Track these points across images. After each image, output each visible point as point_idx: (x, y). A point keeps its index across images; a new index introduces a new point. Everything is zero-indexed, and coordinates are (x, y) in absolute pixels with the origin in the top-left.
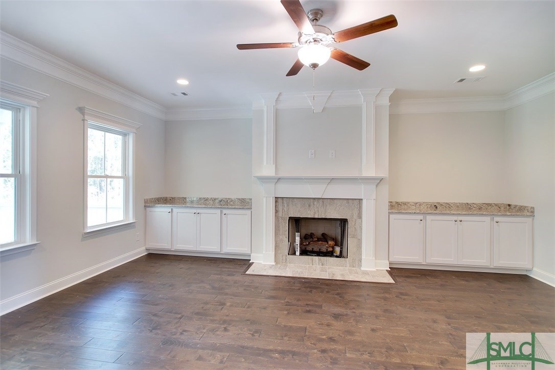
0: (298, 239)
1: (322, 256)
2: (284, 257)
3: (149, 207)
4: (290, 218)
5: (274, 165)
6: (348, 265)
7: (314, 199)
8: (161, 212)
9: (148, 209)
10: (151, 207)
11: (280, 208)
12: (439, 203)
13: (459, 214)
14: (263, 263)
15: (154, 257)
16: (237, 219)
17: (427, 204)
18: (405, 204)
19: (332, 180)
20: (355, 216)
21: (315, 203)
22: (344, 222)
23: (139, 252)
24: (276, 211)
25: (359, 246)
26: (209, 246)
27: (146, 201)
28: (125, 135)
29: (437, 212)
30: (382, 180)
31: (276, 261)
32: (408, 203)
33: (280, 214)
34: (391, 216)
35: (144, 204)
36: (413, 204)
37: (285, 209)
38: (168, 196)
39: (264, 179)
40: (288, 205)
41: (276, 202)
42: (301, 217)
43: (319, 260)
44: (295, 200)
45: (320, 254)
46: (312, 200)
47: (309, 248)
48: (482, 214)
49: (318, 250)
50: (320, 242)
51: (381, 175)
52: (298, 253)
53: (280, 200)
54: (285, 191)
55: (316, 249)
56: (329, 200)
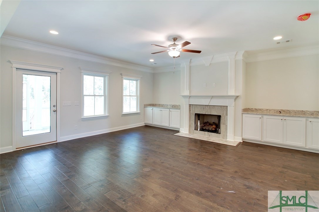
0: (199, 123)
1: (210, 132)
2: (193, 131)
3: (145, 107)
4: (196, 114)
5: (189, 91)
6: (221, 137)
7: (206, 105)
8: (149, 109)
9: (145, 108)
10: (146, 107)
11: (191, 109)
12: (282, 110)
13: (284, 116)
14: (184, 132)
15: (147, 127)
16: (175, 113)
17: (274, 110)
18: (260, 110)
19: (212, 97)
20: (225, 114)
21: (206, 107)
22: (219, 117)
23: (142, 124)
24: (190, 111)
25: (226, 129)
26: (165, 124)
27: (145, 105)
28: (137, 81)
29: (281, 115)
30: (238, 97)
31: (190, 132)
32: (262, 109)
33: (191, 112)
34: (243, 115)
35: (144, 106)
36: (265, 110)
37: (194, 110)
38: (154, 103)
39: (185, 97)
40: (195, 108)
41: (190, 106)
42: (200, 113)
43: (208, 133)
44: (198, 106)
45: (209, 131)
46: (205, 106)
47: (204, 128)
48: (300, 117)
49: (208, 129)
50: (210, 126)
51: (237, 94)
52: (199, 130)
53: (191, 106)
54: (194, 102)
55: (207, 129)
56: (212, 106)
